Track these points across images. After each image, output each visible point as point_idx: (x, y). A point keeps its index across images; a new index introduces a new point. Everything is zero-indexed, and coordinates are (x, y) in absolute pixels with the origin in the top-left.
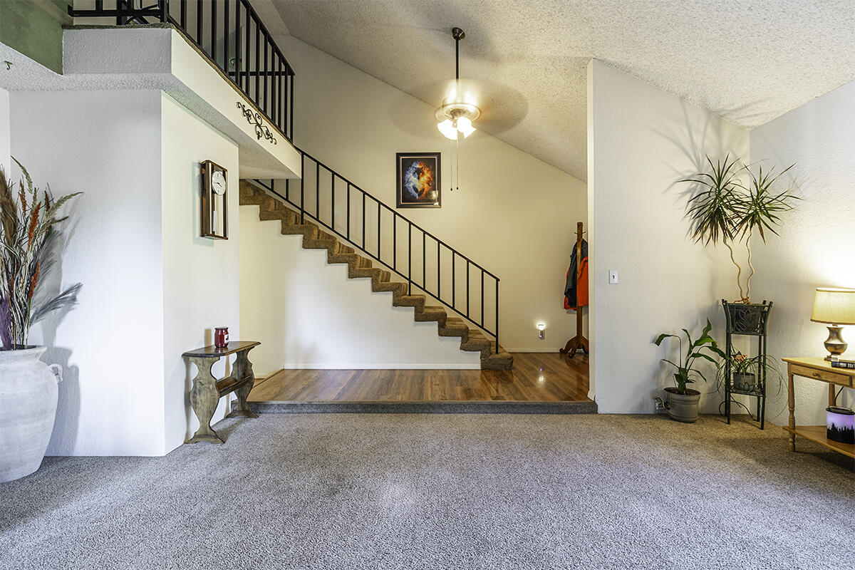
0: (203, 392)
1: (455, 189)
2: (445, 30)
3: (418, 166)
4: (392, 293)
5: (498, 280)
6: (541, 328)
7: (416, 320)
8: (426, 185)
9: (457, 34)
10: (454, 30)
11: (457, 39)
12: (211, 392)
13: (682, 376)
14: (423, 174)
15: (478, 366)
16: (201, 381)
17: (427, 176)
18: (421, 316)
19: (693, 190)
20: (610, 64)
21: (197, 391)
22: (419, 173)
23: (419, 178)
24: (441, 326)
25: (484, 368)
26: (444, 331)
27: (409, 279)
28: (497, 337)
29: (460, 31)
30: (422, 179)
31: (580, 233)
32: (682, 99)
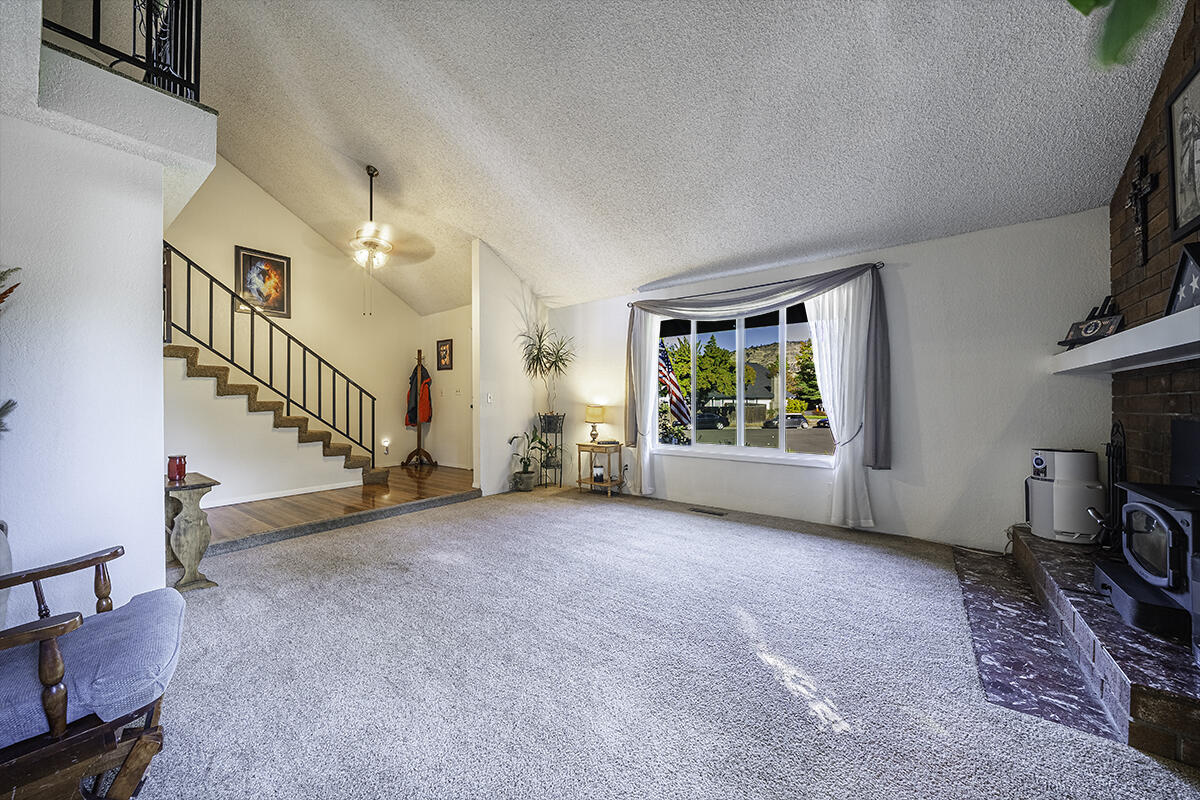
0: (190, 531)
1: (367, 314)
2: (359, 163)
3: (263, 267)
4: (272, 412)
5: (374, 399)
6: (386, 444)
7: (300, 442)
8: (273, 291)
9: (371, 172)
10: (368, 168)
11: (371, 175)
12: (201, 529)
13: (526, 463)
14: (270, 277)
15: (360, 482)
16: (187, 518)
17: (273, 281)
18: (305, 438)
19: (524, 342)
20: (490, 247)
21: (182, 532)
22: (264, 274)
23: (264, 282)
24: (326, 446)
25: (365, 484)
26: (329, 451)
27: (288, 398)
28: (373, 452)
29: (376, 170)
30: (268, 283)
31: (420, 359)
32: (522, 281)
